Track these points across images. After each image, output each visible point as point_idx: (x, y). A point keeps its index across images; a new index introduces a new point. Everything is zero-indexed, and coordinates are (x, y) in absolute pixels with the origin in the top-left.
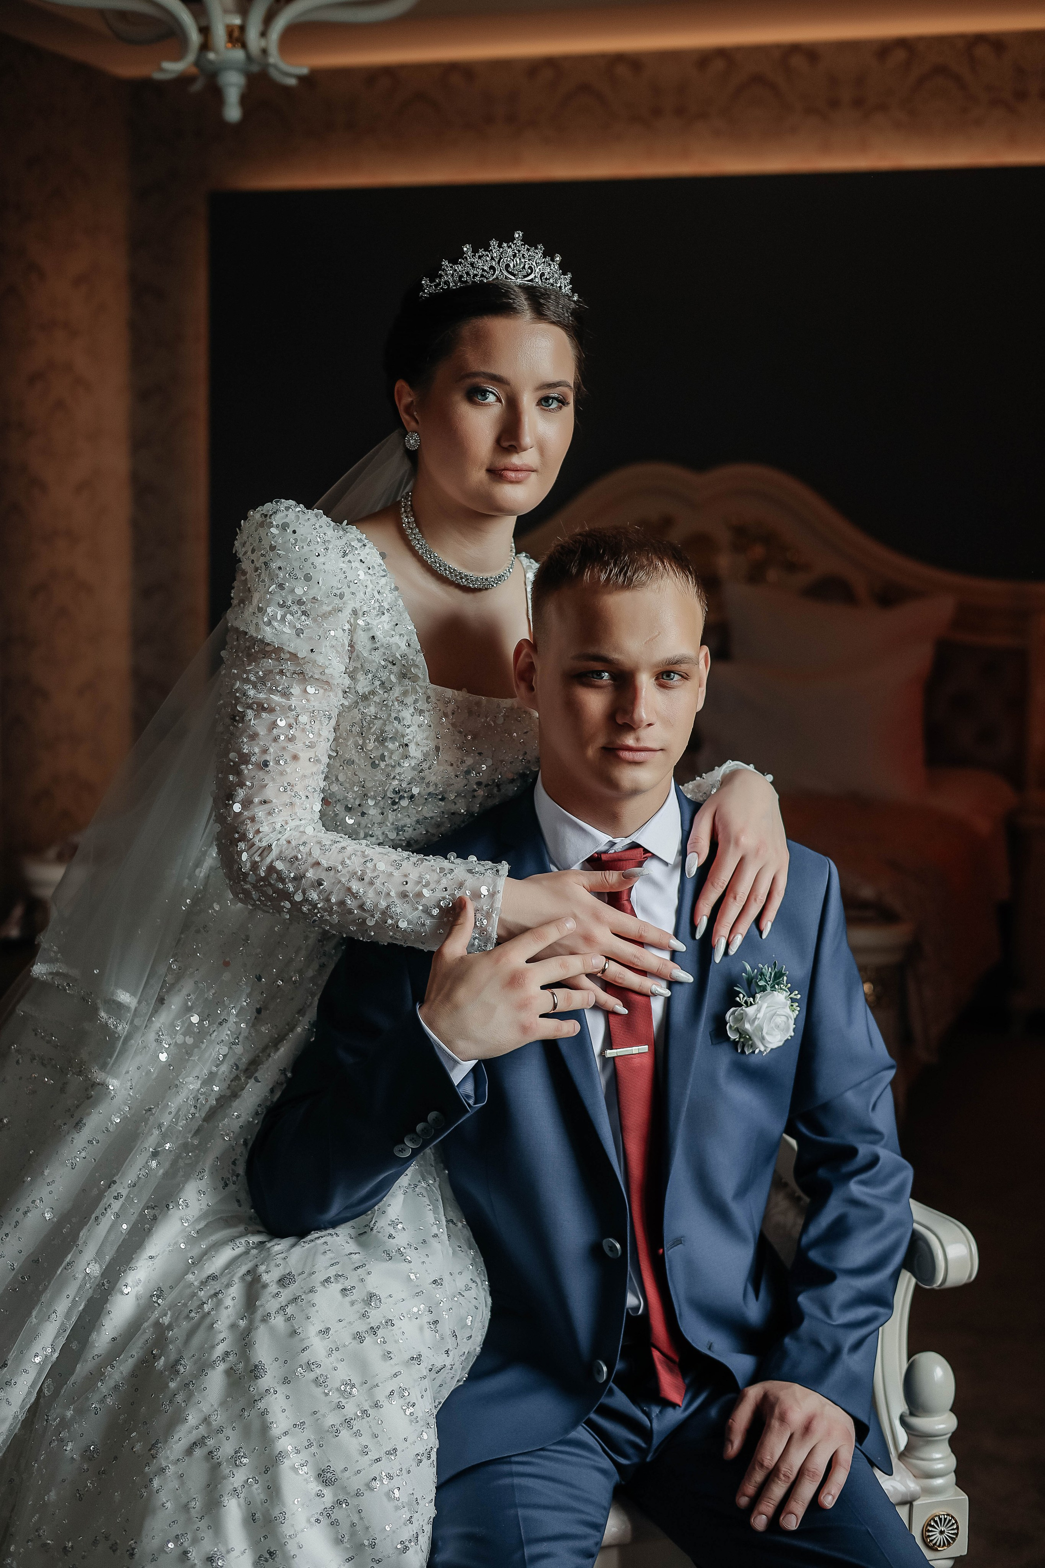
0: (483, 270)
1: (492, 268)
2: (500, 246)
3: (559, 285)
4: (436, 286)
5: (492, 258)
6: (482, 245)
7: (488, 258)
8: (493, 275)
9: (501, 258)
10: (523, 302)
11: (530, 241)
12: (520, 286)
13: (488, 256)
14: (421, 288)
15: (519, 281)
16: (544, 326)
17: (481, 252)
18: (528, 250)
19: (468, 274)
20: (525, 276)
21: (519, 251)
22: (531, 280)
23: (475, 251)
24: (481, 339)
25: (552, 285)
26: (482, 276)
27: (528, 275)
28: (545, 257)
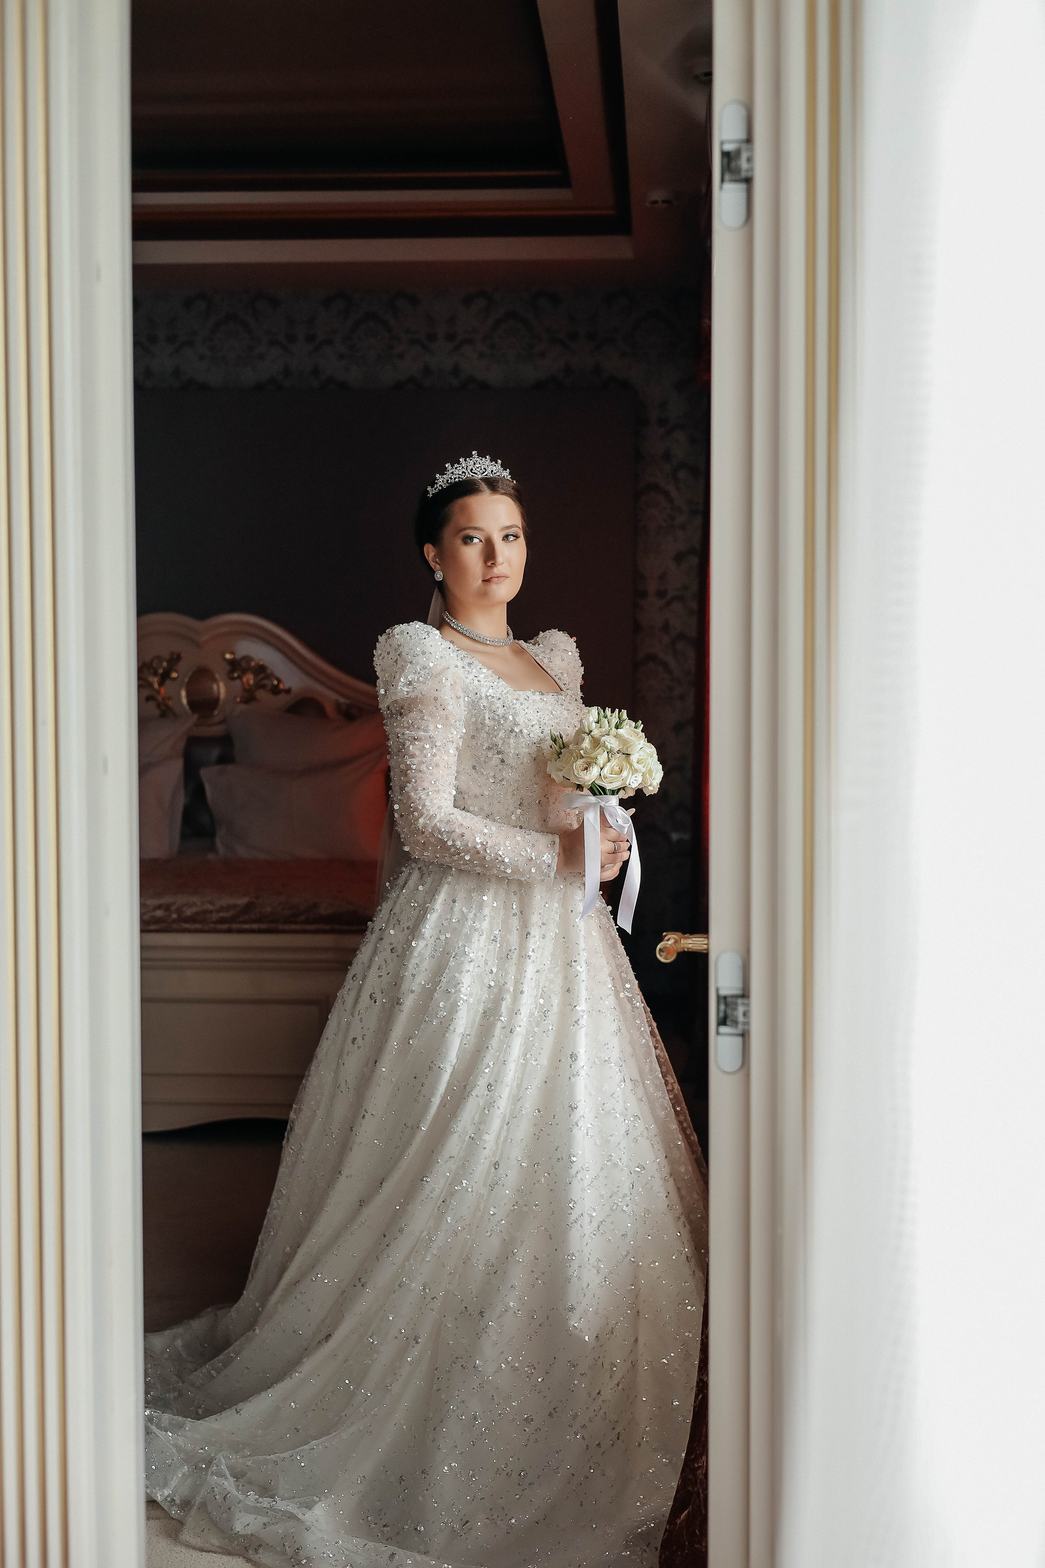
0: (459, 474)
1: (463, 472)
2: (465, 460)
3: (503, 476)
4: (435, 489)
5: (463, 467)
6: (455, 461)
7: (460, 468)
8: (465, 476)
9: (467, 467)
10: (484, 486)
11: (482, 455)
12: (481, 479)
13: (460, 467)
14: (428, 492)
15: (480, 476)
16: (498, 497)
17: (456, 465)
18: (482, 460)
19: (451, 478)
20: (482, 473)
21: (477, 461)
22: (487, 475)
23: (452, 466)
24: (464, 509)
25: (499, 476)
26: (459, 477)
27: (484, 472)
28: (492, 462)
